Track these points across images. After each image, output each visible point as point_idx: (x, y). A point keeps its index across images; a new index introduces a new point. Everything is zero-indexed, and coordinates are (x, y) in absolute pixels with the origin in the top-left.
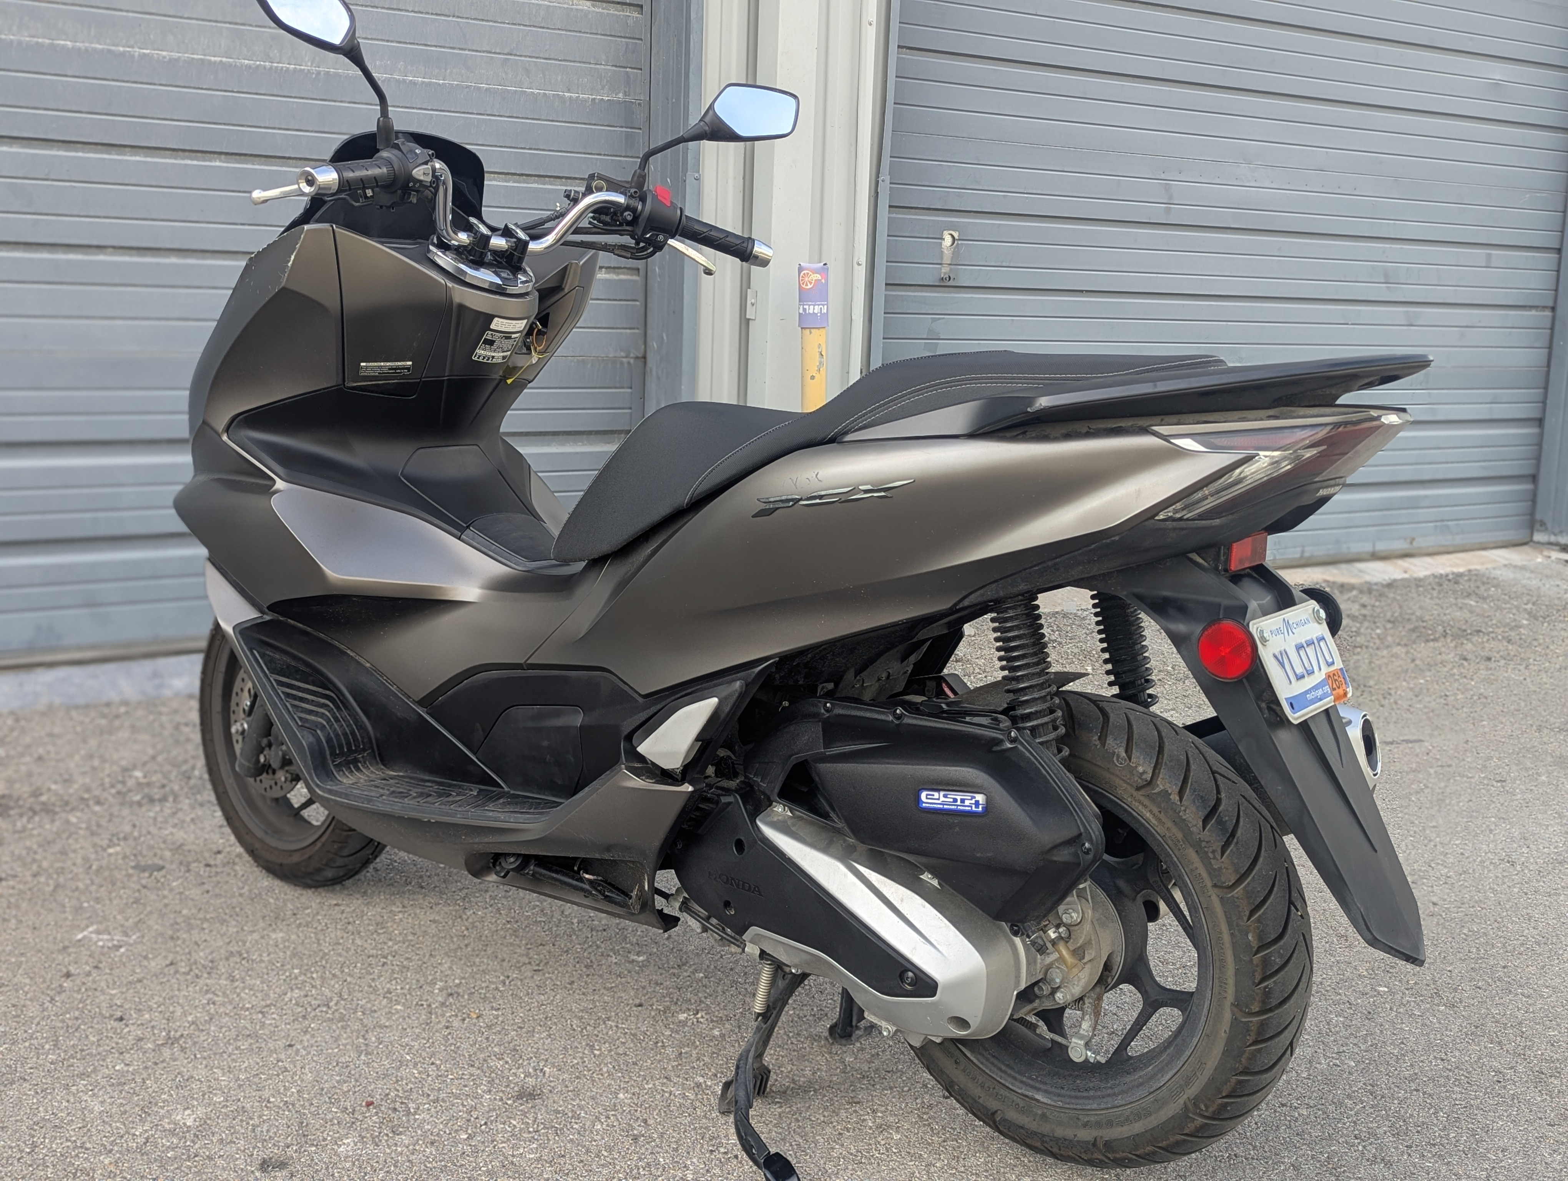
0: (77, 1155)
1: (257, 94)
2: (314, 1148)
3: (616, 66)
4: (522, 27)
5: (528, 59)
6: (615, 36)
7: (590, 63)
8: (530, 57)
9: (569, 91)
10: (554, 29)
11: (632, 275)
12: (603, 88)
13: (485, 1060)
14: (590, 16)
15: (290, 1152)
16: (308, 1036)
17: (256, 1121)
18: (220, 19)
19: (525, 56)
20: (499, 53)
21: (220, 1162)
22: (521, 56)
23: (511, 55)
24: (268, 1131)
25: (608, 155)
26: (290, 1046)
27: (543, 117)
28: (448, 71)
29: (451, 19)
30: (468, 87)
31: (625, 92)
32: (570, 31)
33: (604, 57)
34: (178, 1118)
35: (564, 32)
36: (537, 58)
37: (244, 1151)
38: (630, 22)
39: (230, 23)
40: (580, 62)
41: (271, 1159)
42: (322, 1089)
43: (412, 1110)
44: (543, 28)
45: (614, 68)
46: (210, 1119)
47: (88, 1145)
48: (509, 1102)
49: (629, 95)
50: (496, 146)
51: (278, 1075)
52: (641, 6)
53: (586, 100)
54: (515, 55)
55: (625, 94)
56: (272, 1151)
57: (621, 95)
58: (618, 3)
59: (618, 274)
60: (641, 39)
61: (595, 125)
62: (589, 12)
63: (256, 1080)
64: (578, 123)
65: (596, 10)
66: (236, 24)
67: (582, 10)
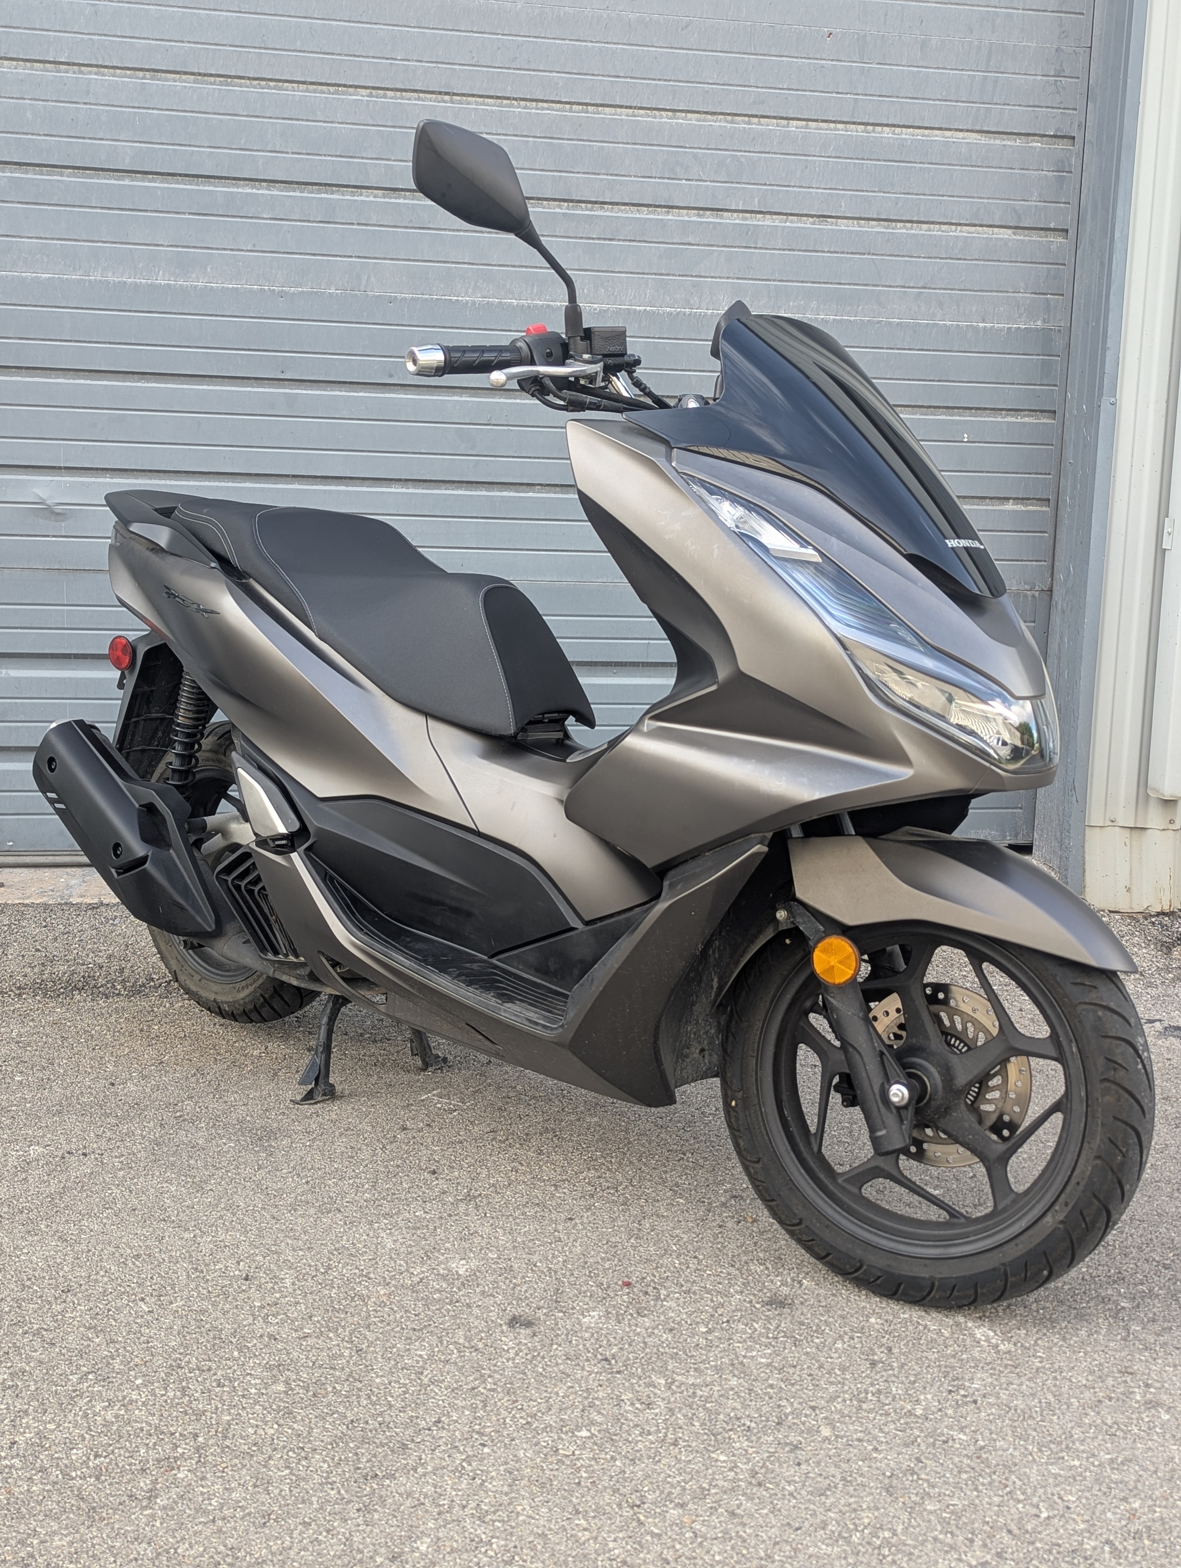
0: (360, 1283)
1: (676, 339)
2: (561, 1314)
3: (1035, 293)
4: (938, 260)
5: (943, 291)
6: (1036, 263)
7: (1007, 292)
8: (944, 289)
9: (984, 321)
10: (972, 260)
11: (1041, 506)
12: (1020, 317)
13: (746, 1263)
14: (1010, 244)
15: (540, 1313)
16: (589, 1214)
17: (518, 1281)
18: (646, 271)
19: (940, 289)
20: (913, 288)
21: (475, 1311)
22: (935, 289)
23: (925, 288)
24: (526, 1291)
25: (1022, 384)
26: (571, 1219)
27: (954, 349)
28: (860, 308)
29: (865, 256)
30: (878, 322)
31: (1044, 319)
32: (988, 260)
33: (1022, 285)
34: (454, 1265)
35: (982, 262)
36: (952, 289)
37: (499, 1305)
38: (1053, 247)
39: (655, 274)
40: (997, 291)
41: (520, 1316)
42: (586, 1263)
43: (662, 1297)
44: (960, 259)
45: (1033, 296)
46: (480, 1272)
47: (372, 1276)
48: (758, 1306)
49: (1048, 323)
50: (904, 379)
51: (551, 1243)
52: (1067, 231)
53: (1001, 330)
54: (930, 288)
55: (1044, 321)
56: (523, 1310)
57: (1039, 323)
58: (1042, 229)
59: (1026, 505)
60: (1065, 265)
61: (1009, 354)
62: (1009, 240)
63: (531, 1244)
64: (991, 353)
65: (1018, 237)
66: (661, 274)
67: (1002, 239)
